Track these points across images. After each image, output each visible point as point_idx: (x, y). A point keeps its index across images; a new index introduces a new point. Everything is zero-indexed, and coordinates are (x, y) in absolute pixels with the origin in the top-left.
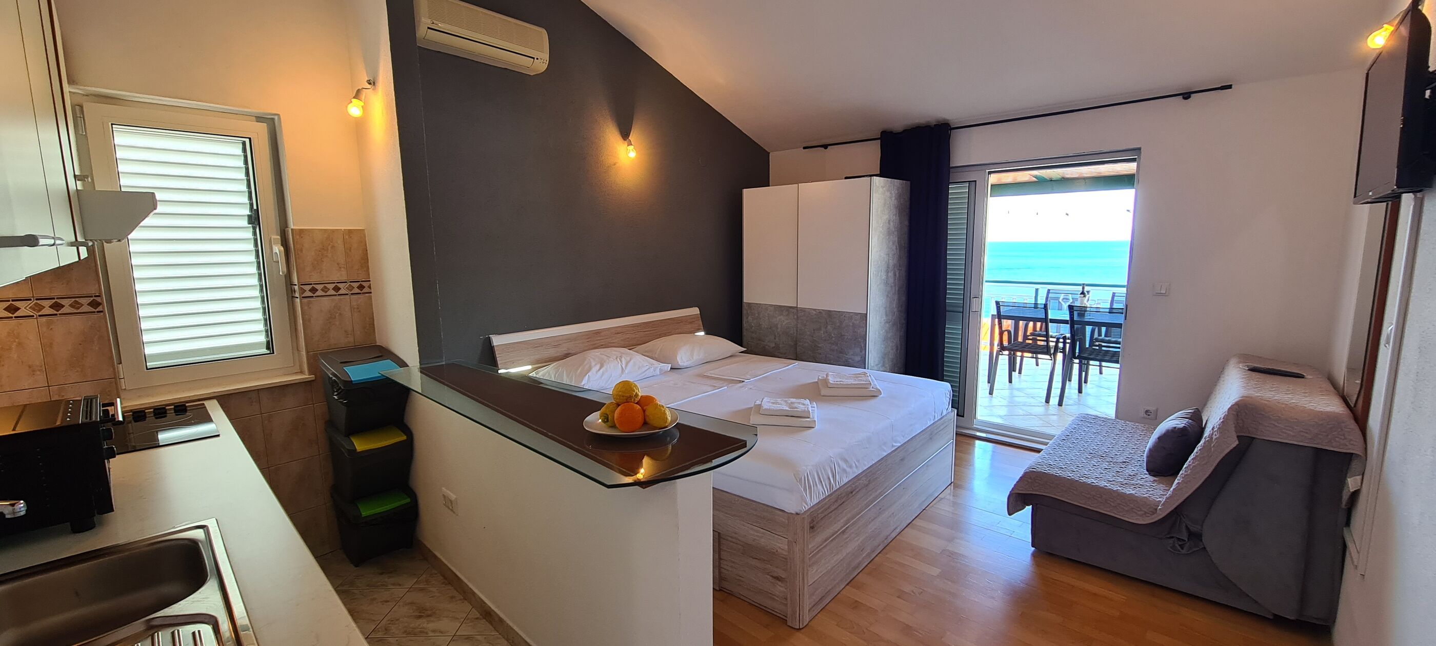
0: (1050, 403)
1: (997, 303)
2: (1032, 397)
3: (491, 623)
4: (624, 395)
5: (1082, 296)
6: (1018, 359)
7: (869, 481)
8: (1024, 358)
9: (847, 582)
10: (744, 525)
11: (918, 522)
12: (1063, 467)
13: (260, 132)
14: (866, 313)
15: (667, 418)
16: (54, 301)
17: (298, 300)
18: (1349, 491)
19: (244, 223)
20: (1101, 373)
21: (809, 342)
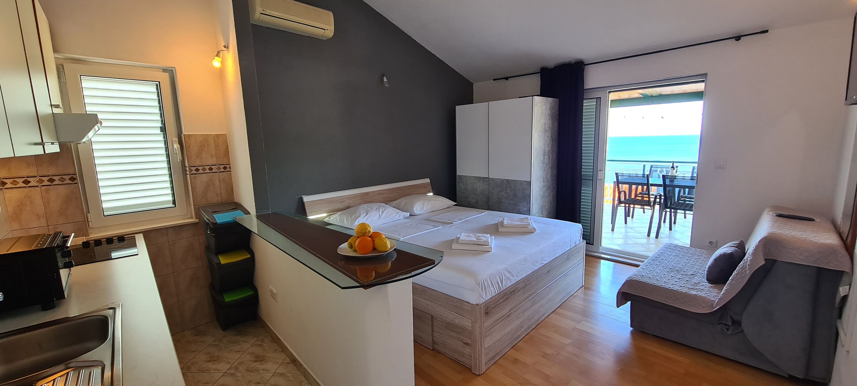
0: (650, 237)
1: (617, 174)
2: (639, 233)
3: (296, 366)
4: (362, 231)
5: (672, 169)
6: (632, 209)
7: (526, 285)
8: (635, 208)
9: (511, 347)
10: (446, 311)
11: (560, 311)
12: (651, 277)
13: (165, 78)
14: (530, 181)
15: (387, 246)
16: (49, 177)
17: (188, 176)
18: (841, 295)
19: (158, 131)
20: (685, 217)
21: (496, 199)
